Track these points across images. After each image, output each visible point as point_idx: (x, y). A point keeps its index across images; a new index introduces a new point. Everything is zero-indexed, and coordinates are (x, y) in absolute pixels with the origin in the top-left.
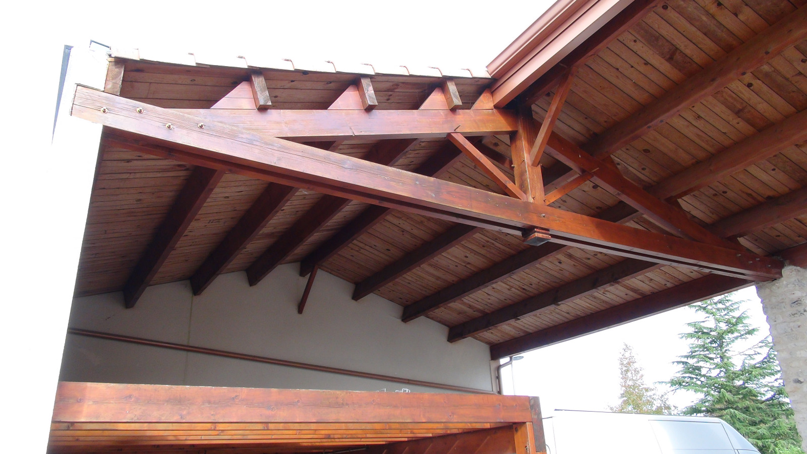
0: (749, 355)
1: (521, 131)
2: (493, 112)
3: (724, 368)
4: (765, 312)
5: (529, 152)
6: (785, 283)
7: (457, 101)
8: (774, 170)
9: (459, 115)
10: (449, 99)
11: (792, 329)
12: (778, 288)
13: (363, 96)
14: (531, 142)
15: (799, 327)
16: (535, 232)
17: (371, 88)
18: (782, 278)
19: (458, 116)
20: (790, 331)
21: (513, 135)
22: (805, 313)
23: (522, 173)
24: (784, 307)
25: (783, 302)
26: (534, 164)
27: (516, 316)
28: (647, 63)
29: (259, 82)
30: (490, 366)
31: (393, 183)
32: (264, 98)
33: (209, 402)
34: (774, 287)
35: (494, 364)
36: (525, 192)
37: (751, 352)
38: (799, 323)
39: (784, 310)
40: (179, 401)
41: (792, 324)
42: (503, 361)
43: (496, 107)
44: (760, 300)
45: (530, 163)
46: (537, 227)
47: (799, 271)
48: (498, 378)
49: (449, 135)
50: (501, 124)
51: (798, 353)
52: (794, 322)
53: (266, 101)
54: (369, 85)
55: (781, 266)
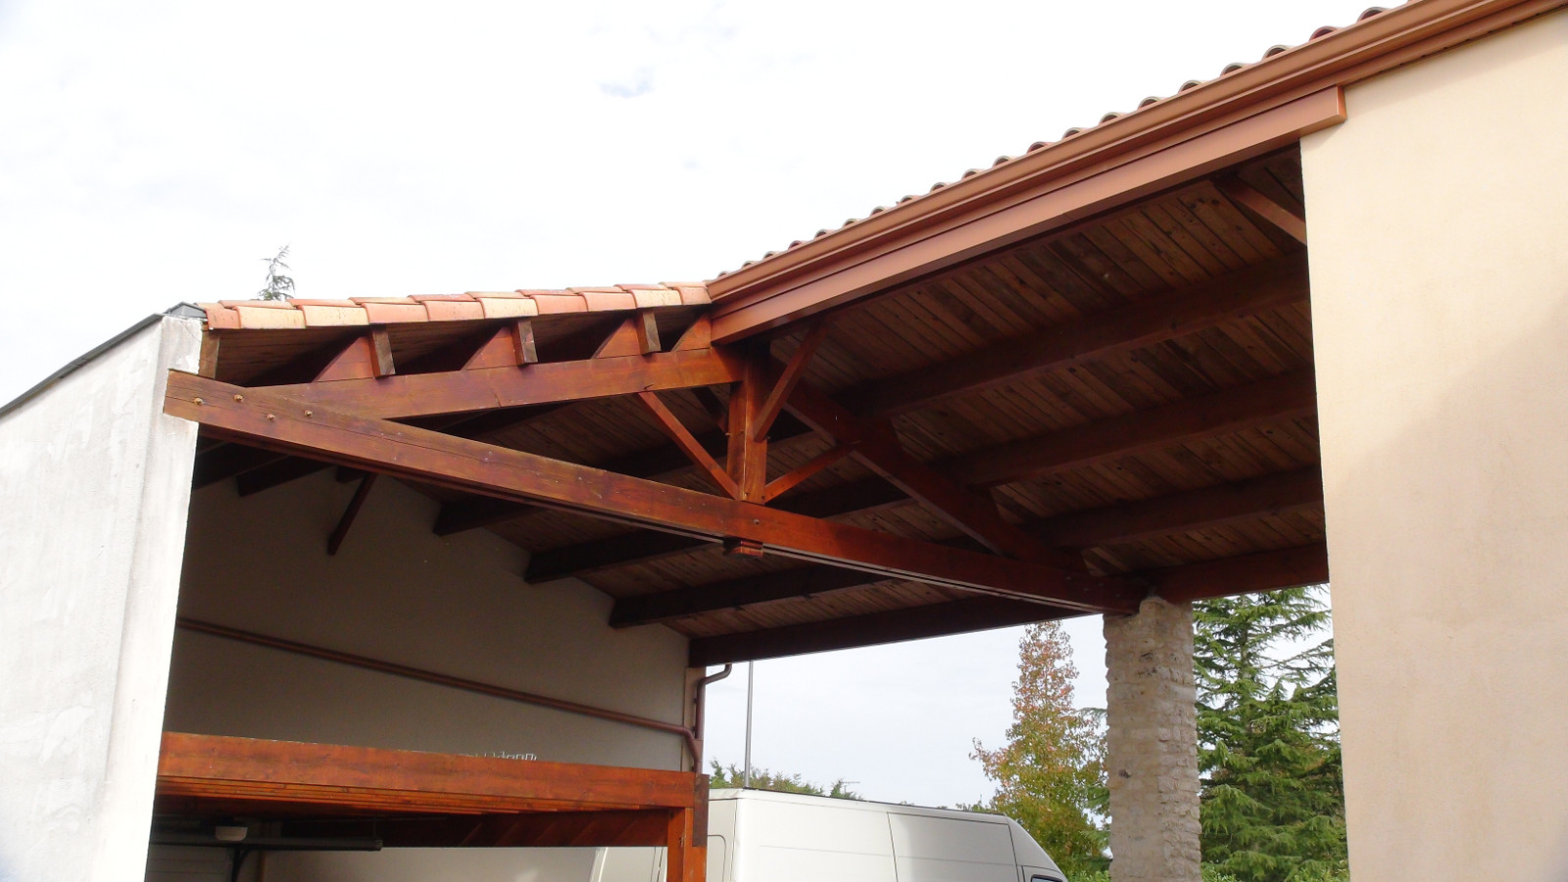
0: (1298, 669)
1: (746, 382)
2: (709, 353)
3: (1238, 693)
4: (1108, 663)
5: (754, 418)
6: (1140, 622)
7: (654, 345)
8: (1119, 469)
9: (655, 361)
10: (643, 341)
11: (1133, 697)
12: (1131, 629)
13: (517, 345)
14: (759, 403)
15: (1142, 693)
16: (741, 545)
17: (531, 336)
18: (1138, 616)
19: (653, 364)
20: (1129, 696)
21: (735, 388)
22: (1153, 674)
23: (739, 451)
24: (1131, 660)
25: (1131, 652)
26: (758, 439)
27: (737, 602)
28: (936, 318)
29: (381, 341)
30: (685, 677)
31: (545, 481)
32: (386, 363)
33: (298, 761)
34: (1125, 626)
35: (692, 676)
36: (737, 481)
37: (1304, 664)
38: (1143, 688)
39: (1131, 664)
40: (264, 757)
41: (1135, 688)
42: (711, 671)
43: (713, 343)
44: (1105, 642)
45: (752, 437)
46: (744, 540)
47: (1162, 607)
48: (698, 702)
49: (636, 395)
50: (716, 373)
51: (1133, 732)
52: (1138, 685)
53: (389, 369)
54: (528, 331)
55: (1143, 595)
